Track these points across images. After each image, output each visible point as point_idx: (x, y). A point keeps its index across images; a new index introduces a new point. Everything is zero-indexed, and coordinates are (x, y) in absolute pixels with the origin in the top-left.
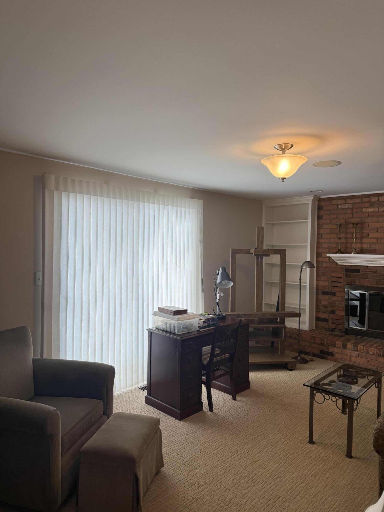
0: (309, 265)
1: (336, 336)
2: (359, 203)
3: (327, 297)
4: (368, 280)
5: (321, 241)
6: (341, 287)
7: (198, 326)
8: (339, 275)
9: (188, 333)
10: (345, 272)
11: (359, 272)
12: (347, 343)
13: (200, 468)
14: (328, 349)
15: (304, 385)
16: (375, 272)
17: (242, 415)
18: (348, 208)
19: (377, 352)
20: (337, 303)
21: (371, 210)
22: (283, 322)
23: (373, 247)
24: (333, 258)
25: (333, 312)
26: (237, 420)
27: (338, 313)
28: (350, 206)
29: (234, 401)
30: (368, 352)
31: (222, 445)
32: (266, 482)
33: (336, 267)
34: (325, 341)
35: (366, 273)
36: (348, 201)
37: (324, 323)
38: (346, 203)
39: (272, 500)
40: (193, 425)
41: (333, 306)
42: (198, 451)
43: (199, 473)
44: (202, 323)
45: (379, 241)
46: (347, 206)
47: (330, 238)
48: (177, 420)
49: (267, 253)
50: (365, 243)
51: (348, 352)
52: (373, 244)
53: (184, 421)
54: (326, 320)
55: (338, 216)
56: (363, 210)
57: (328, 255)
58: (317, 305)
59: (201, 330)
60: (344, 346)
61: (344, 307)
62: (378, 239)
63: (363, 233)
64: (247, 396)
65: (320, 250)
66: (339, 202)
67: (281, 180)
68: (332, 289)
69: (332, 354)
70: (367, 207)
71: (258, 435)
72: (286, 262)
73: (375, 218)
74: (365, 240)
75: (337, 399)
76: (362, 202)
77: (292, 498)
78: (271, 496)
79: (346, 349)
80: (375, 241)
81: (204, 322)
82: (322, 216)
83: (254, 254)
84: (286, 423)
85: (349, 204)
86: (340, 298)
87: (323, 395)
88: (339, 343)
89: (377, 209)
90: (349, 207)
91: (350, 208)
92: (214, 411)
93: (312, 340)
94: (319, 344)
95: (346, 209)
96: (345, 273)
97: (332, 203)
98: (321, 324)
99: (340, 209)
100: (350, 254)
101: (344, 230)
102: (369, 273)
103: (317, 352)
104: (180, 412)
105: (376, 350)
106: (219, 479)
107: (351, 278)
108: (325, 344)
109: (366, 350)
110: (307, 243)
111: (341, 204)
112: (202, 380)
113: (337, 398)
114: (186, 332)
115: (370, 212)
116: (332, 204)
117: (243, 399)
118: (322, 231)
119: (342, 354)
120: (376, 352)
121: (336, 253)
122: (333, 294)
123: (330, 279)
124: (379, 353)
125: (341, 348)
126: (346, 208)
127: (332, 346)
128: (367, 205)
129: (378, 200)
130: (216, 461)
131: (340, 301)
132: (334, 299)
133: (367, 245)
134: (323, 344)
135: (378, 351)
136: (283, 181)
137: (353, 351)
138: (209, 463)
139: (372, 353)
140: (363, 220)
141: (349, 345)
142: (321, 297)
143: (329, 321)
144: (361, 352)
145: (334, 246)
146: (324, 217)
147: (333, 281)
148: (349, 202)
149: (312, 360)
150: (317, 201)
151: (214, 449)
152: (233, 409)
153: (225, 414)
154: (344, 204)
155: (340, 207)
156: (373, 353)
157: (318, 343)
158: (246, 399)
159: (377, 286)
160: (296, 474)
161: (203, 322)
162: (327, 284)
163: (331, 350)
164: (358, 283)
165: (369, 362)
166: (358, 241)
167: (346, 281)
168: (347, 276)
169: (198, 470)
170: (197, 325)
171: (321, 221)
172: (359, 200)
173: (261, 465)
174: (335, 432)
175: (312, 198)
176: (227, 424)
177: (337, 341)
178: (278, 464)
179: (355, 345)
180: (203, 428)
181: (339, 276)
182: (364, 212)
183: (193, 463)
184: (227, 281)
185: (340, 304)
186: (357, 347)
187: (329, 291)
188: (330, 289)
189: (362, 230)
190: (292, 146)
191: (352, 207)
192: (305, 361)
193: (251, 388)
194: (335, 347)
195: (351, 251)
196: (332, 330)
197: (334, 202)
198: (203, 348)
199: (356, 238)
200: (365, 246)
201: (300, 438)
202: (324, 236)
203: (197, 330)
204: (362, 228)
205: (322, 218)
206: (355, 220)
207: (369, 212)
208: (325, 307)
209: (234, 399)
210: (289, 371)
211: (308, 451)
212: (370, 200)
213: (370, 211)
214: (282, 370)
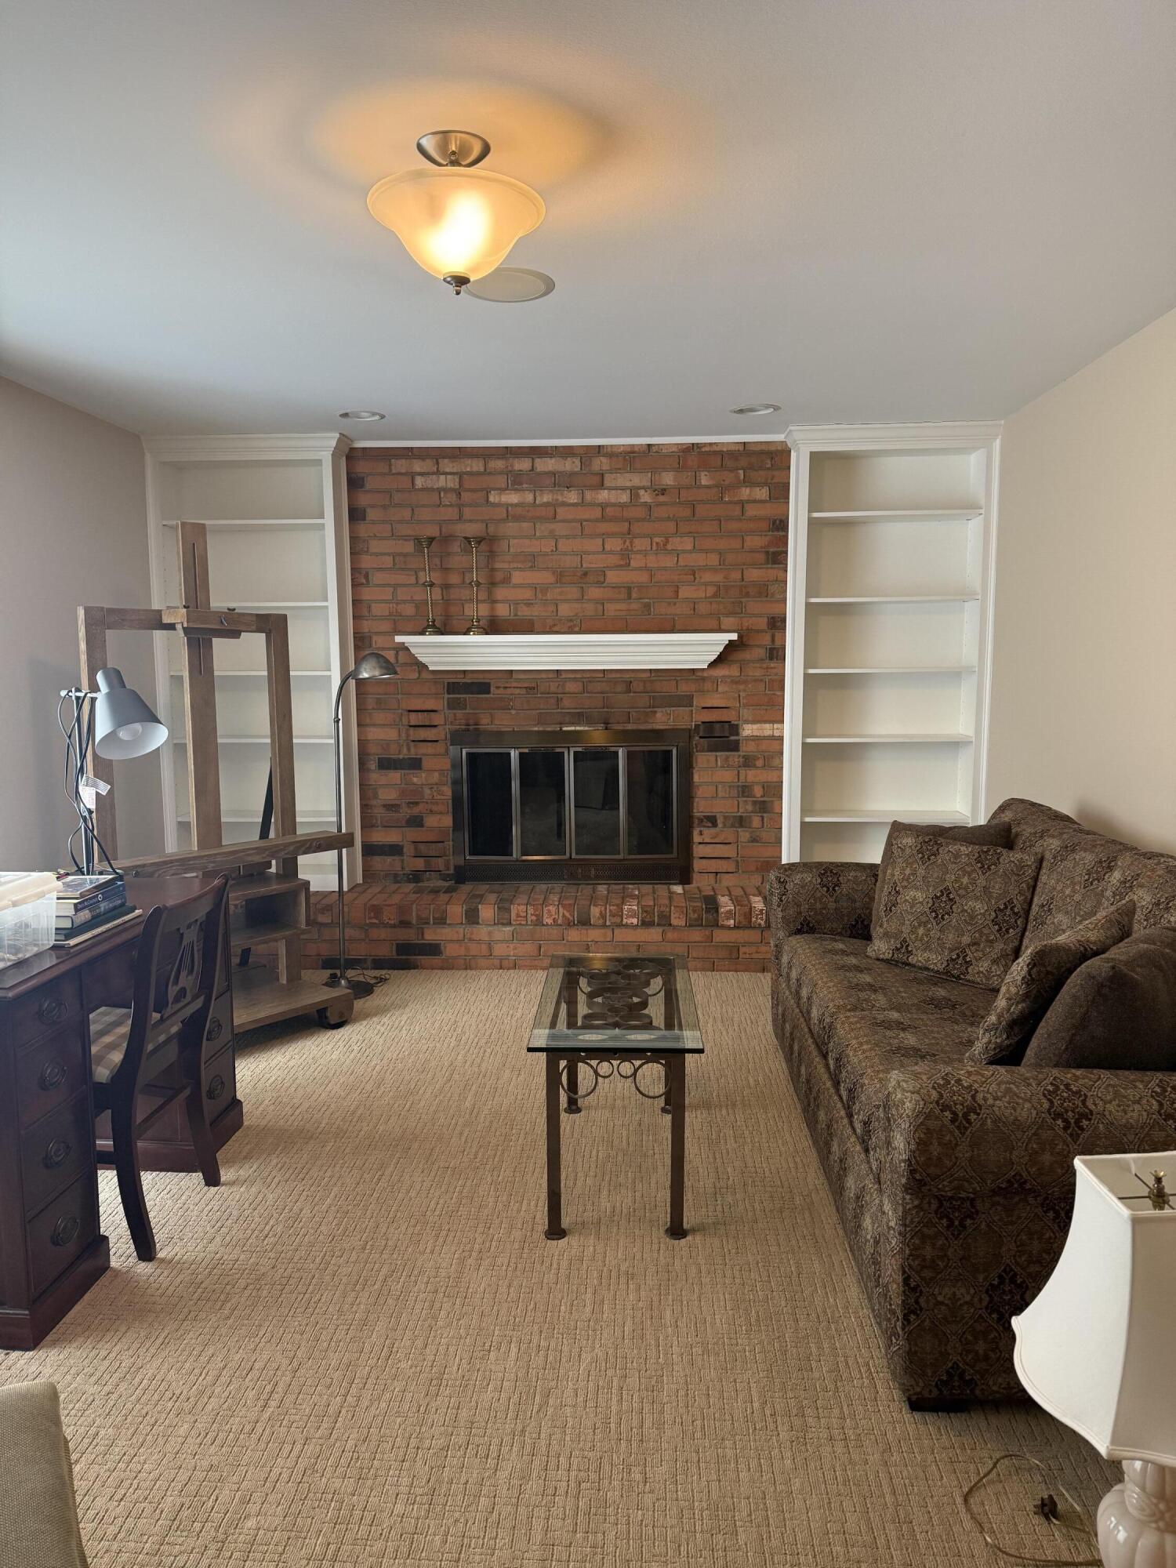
0: (381, 667)
1: (435, 891)
2: (478, 474)
3: (395, 776)
4: (513, 712)
5: (366, 594)
6: (437, 741)
7: (56, 929)
8: (430, 704)
9: (19, 964)
10: (449, 693)
11: (489, 693)
12: (480, 906)
13: (253, 1508)
14: (423, 934)
15: (530, 1050)
16: (534, 688)
17: (279, 1229)
18: (446, 490)
19: (564, 916)
20: (427, 791)
21: (513, 498)
22: (290, 868)
23: (525, 612)
24: (413, 651)
25: (416, 822)
26: (272, 1255)
27: (431, 821)
28: (451, 482)
29: (213, 1190)
30: (539, 922)
31: (279, 1373)
32: (523, 1431)
33: (418, 678)
34: (414, 914)
35: (509, 691)
36: (447, 465)
37: (389, 859)
38: (438, 473)
39: (583, 1485)
40: (108, 1346)
41: (417, 803)
42: (198, 1441)
43: (261, 1532)
44: (71, 912)
45: (539, 595)
46: (441, 481)
47: (395, 586)
48: (15, 1354)
49: (233, 625)
50: (503, 602)
51: (482, 932)
52: (525, 604)
53: (54, 1344)
54: (395, 850)
55: (416, 513)
56: (491, 499)
57: (399, 639)
58: (364, 807)
59: (72, 942)
60: (472, 917)
61: (450, 801)
62: (538, 590)
63: (493, 570)
64: (247, 1157)
65: (366, 626)
66: (418, 466)
68: (409, 749)
69: (434, 949)
70: (502, 490)
71: (381, 1278)
73: (525, 525)
74: (500, 593)
75: (637, 1066)
76: (485, 470)
77: (634, 1445)
78: (573, 1474)
79: (475, 926)
80: (528, 594)
81: (80, 906)
82: (365, 510)
84: (441, 1201)
85: (449, 477)
86: (436, 774)
87: (592, 1067)
88: (456, 910)
89: (529, 497)
90: (450, 485)
91: (452, 490)
92: (160, 1255)
93: (370, 918)
94: (394, 926)
95: (439, 490)
96: (446, 696)
97: (393, 467)
98: (380, 863)
99: (422, 490)
100: (464, 634)
101: (437, 561)
102: (517, 691)
103: (386, 951)
105: (561, 909)
106: (357, 1513)
107: (467, 711)
108: (414, 922)
109: (534, 918)
110: (327, 601)
111: (422, 474)
113: (637, 1063)
114: (9, 964)
115: (512, 505)
116: (394, 471)
117: (243, 1173)
118: (366, 562)
119: (466, 941)
120: (561, 915)
121: (422, 633)
122: (415, 764)
123: (401, 720)
124: (569, 916)
125: (462, 923)
126: (438, 488)
127: (434, 924)
128: (501, 481)
129: (532, 470)
130: (298, 1447)
131: (436, 784)
132: (417, 778)
133: (508, 605)
134: (405, 924)
135: (567, 914)
136: (458, 293)
137: (496, 927)
138: (276, 1471)
139: (550, 921)
140: (491, 529)
141: (487, 912)
142: (376, 777)
143: (405, 850)
144: (520, 924)
145: (409, 610)
146: (371, 514)
147: (411, 724)
148: (448, 470)
149: (382, 980)
150: (345, 457)
151: (261, 1403)
152: (230, 1221)
153: (212, 1247)
154: (433, 474)
155: (419, 482)
156: (554, 922)
157: (392, 922)
158: (255, 1167)
159: (541, 729)
160: (587, 1357)
161: (75, 905)
162: (391, 734)
163: (431, 935)
164: (488, 725)
165: (542, 950)
166: (483, 595)
167: (451, 722)
168: (452, 705)
169: (251, 1523)
170: (53, 924)
171: (363, 529)
172: (477, 466)
173: (466, 1378)
175: (334, 443)
176: (242, 1283)
177: (448, 907)
178: (514, 1350)
179: (503, 907)
180: (160, 1340)
181: (430, 709)
182: (494, 505)
183: (210, 1503)
185: (435, 794)
186: (509, 911)
187: (401, 757)
188: (405, 750)
189: (490, 560)
190: (486, 150)
191: (458, 487)
192: (364, 990)
193: (246, 1123)
194: (445, 923)
195: (468, 626)
196: (416, 877)
197: (400, 465)
198: (91, 1016)
199: (478, 584)
200: (502, 611)
201: (517, 1234)
202: (377, 578)
203: (54, 947)
204: (492, 554)
205: (364, 519)
206: (472, 529)
207: (507, 505)
208: (390, 807)
209: (212, 1180)
210: (334, 1032)
211: (564, 1264)
212: (510, 468)
213: (510, 501)
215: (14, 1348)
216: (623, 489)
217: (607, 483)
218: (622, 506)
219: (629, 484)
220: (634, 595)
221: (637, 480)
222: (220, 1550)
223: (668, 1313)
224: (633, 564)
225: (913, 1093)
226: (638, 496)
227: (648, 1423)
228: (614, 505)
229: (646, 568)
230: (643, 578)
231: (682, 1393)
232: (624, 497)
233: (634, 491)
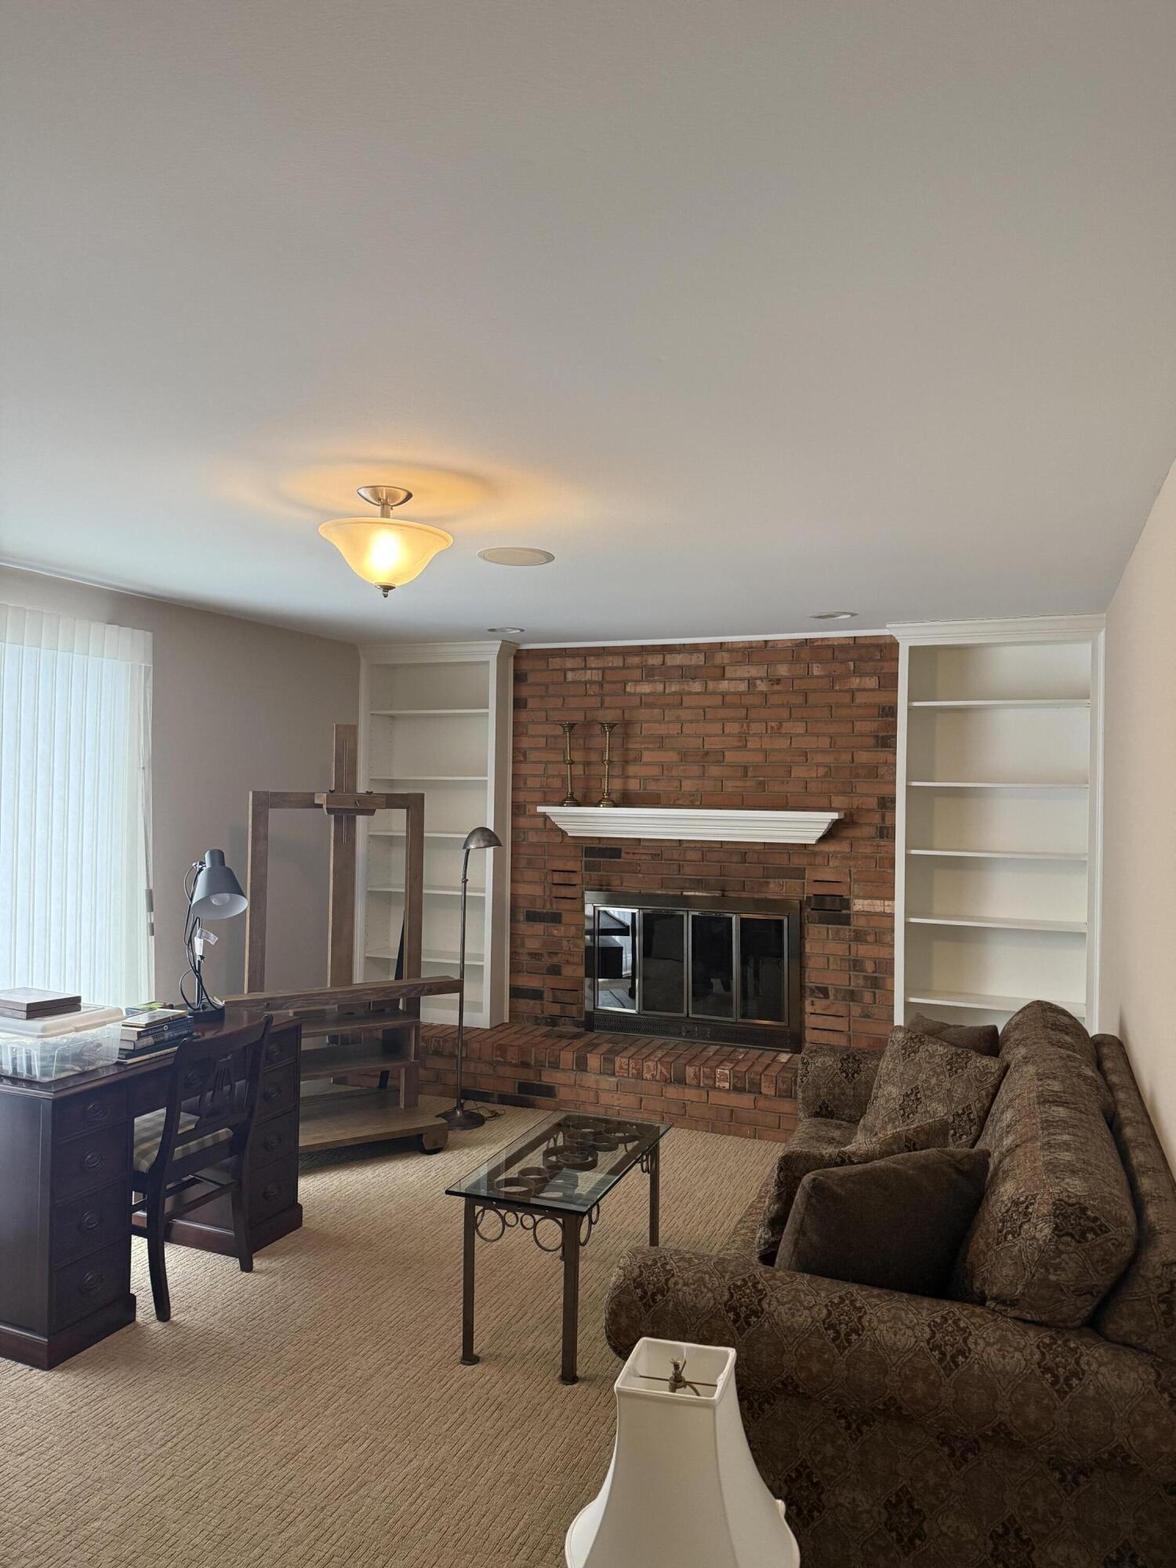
0: (484, 840)
1: (561, 1036)
2: (618, 668)
3: (539, 928)
4: (640, 875)
5: (525, 769)
6: (574, 899)
7: (120, 1049)
8: (570, 866)
9: (82, 1074)
10: (586, 857)
11: (620, 857)
12: (588, 1055)
13: (106, 1514)
14: (540, 1076)
15: (448, 1192)
16: (659, 855)
17: (266, 1315)
18: (591, 682)
19: (661, 1072)
20: (565, 943)
21: (646, 688)
22: (414, 1009)
23: (652, 787)
24: (553, 819)
25: (555, 970)
26: (248, 1334)
27: (567, 971)
28: (596, 676)
29: (245, 1274)
30: (639, 1076)
31: (189, 1424)
32: (323, 1508)
33: (561, 842)
34: (533, 1056)
35: (637, 857)
36: (593, 662)
37: (532, 1002)
38: (585, 668)
39: (335, 1559)
40: (94, 1379)
41: (556, 953)
42: (104, 1459)
43: (99, 1531)
44: (135, 1038)
45: (666, 772)
46: (588, 675)
47: (547, 763)
48: (36, 1371)
49: (368, 805)
50: (635, 777)
51: (590, 1079)
52: (653, 780)
53: (60, 1371)
54: (537, 995)
55: (566, 701)
56: (628, 689)
57: (541, 809)
58: (513, 954)
59: (129, 1061)
60: (581, 1065)
61: (584, 954)
62: (665, 768)
63: (627, 749)
64: (284, 1254)
65: (522, 797)
66: (569, 663)
67: (381, 592)
68: (551, 904)
69: (549, 1091)
70: (637, 682)
71: (311, 1368)
72: (425, 830)
73: (656, 711)
74: (632, 770)
75: (537, 1220)
76: (624, 665)
77: (396, 1539)
78: (334, 1548)
79: (584, 1073)
80: (655, 771)
81: (142, 1034)
82: (526, 700)
83: (325, 807)
84: (402, 1316)
85: (594, 671)
86: (573, 928)
87: (500, 1214)
88: (568, 1057)
89: (660, 687)
90: (595, 678)
91: (595, 682)
92: (174, 1319)
93: (497, 1056)
94: (516, 1066)
95: (586, 683)
96: (584, 859)
97: (550, 664)
98: (526, 1005)
99: (573, 682)
100: (596, 807)
101: (581, 742)
102: (644, 857)
103: (509, 1088)
104: (46, 1340)
105: (659, 1066)
106: (168, 1536)
107: (601, 873)
108: (533, 1063)
109: (634, 1071)
110: (486, 776)
111: (572, 670)
112: (134, 1222)
113: (537, 1217)
114: (72, 1073)
115: (645, 694)
116: (550, 668)
117: (275, 1264)
118: (525, 743)
119: (577, 1087)
120: (659, 1071)
121: (561, 805)
122: (556, 918)
123: (546, 878)
124: (666, 1073)
125: (573, 1070)
126: (585, 681)
127: (549, 1067)
128: (637, 673)
129: (664, 664)
130: (164, 1479)
131: (573, 937)
132: (557, 931)
133: (638, 781)
134: (525, 1065)
135: (664, 1071)
136: (386, 596)
137: (603, 1077)
138: (138, 1492)
139: (648, 1076)
140: (627, 716)
141: (594, 1061)
142: (524, 928)
143: (545, 995)
144: (622, 1076)
145: (557, 783)
146: (531, 704)
147: (555, 882)
148: (593, 666)
149: (495, 1115)
150: (512, 658)
151: (163, 1441)
152: (238, 1302)
153: (211, 1321)
154: (582, 669)
155: (570, 676)
156: (653, 1077)
157: (514, 1062)
158: (286, 1261)
159: (664, 893)
160: (415, 1463)
161: (139, 1033)
162: (537, 891)
163: (548, 1078)
164: (618, 886)
165: (643, 1103)
166: (617, 771)
167: (588, 882)
168: (589, 867)
169: (96, 1524)
170: (117, 1045)
171: (524, 716)
172: (618, 662)
173: (313, 1458)
174: (539, 1316)
175: (497, 648)
176: (213, 1351)
177: (562, 1052)
178: (365, 1445)
179: (608, 1059)
180: (131, 1381)
181: (570, 869)
182: (630, 694)
183: (81, 1504)
184: (227, 896)
185: (571, 946)
186: (613, 1062)
187: (545, 911)
188: (548, 906)
189: (625, 741)
190: (409, 496)
191: (601, 679)
192: (476, 1121)
193: (305, 1225)
194: (558, 1068)
195: (600, 799)
196: (553, 1021)
197: (556, 663)
198: (136, 1120)
199: (610, 762)
200: (634, 785)
201: (438, 1355)
202: (533, 756)
203: (117, 1064)
204: (626, 736)
205: (525, 707)
206: (609, 716)
207: (641, 695)
208: (535, 955)
209: (247, 1267)
210: (426, 1157)
211: (456, 1386)
212: (644, 663)
213: (644, 691)
214: (407, 1157)
215: (37, 1367)
216: (741, 679)
217: (728, 675)
218: (741, 694)
219: (746, 675)
220: (750, 774)
221: (753, 671)
222: (65, 1537)
223: (507, 1443)
224: (749, 745)
225: (621, 1268)
226: (755, 685)
227: (419, 1525)
228: (734, 694)
229: (761, 750)
230: (758, 758)
231: (465, 1509)
232: (743, 687)
233: (751, 682)
